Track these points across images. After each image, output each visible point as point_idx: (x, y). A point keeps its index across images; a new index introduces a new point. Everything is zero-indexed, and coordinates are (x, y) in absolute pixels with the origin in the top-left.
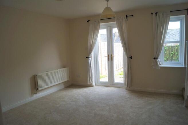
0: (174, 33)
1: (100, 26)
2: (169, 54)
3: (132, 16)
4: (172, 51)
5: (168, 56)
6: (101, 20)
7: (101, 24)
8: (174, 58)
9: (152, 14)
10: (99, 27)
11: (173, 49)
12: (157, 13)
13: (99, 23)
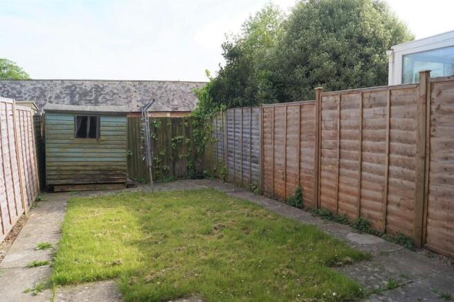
0: (116, 91)
2: (167, 145)
5: (165, 150)
8: (180, 156)
11: (177, 128)
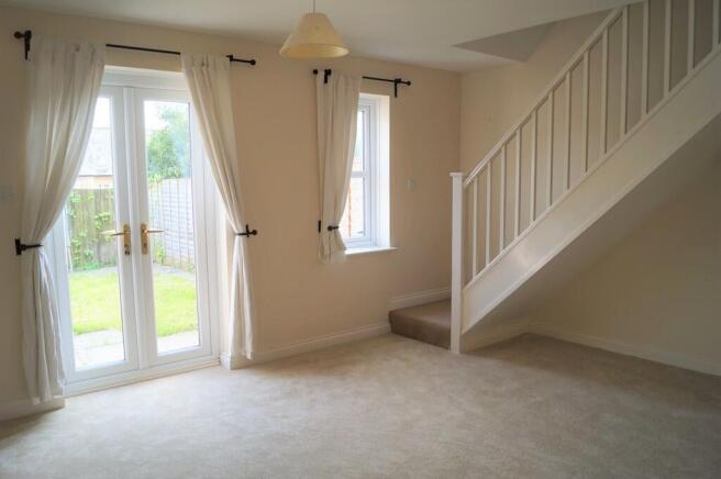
1: (104, 77)
2: (89, 224)
3: (253, 62)
4: (97, 212)
5: (86, 231)
6: (108, 45)
7: (107, 68)
9: (316, 72)
10: (100, 85)
11: (102, 203)
12: (328, 72)
13: (94, 62)
